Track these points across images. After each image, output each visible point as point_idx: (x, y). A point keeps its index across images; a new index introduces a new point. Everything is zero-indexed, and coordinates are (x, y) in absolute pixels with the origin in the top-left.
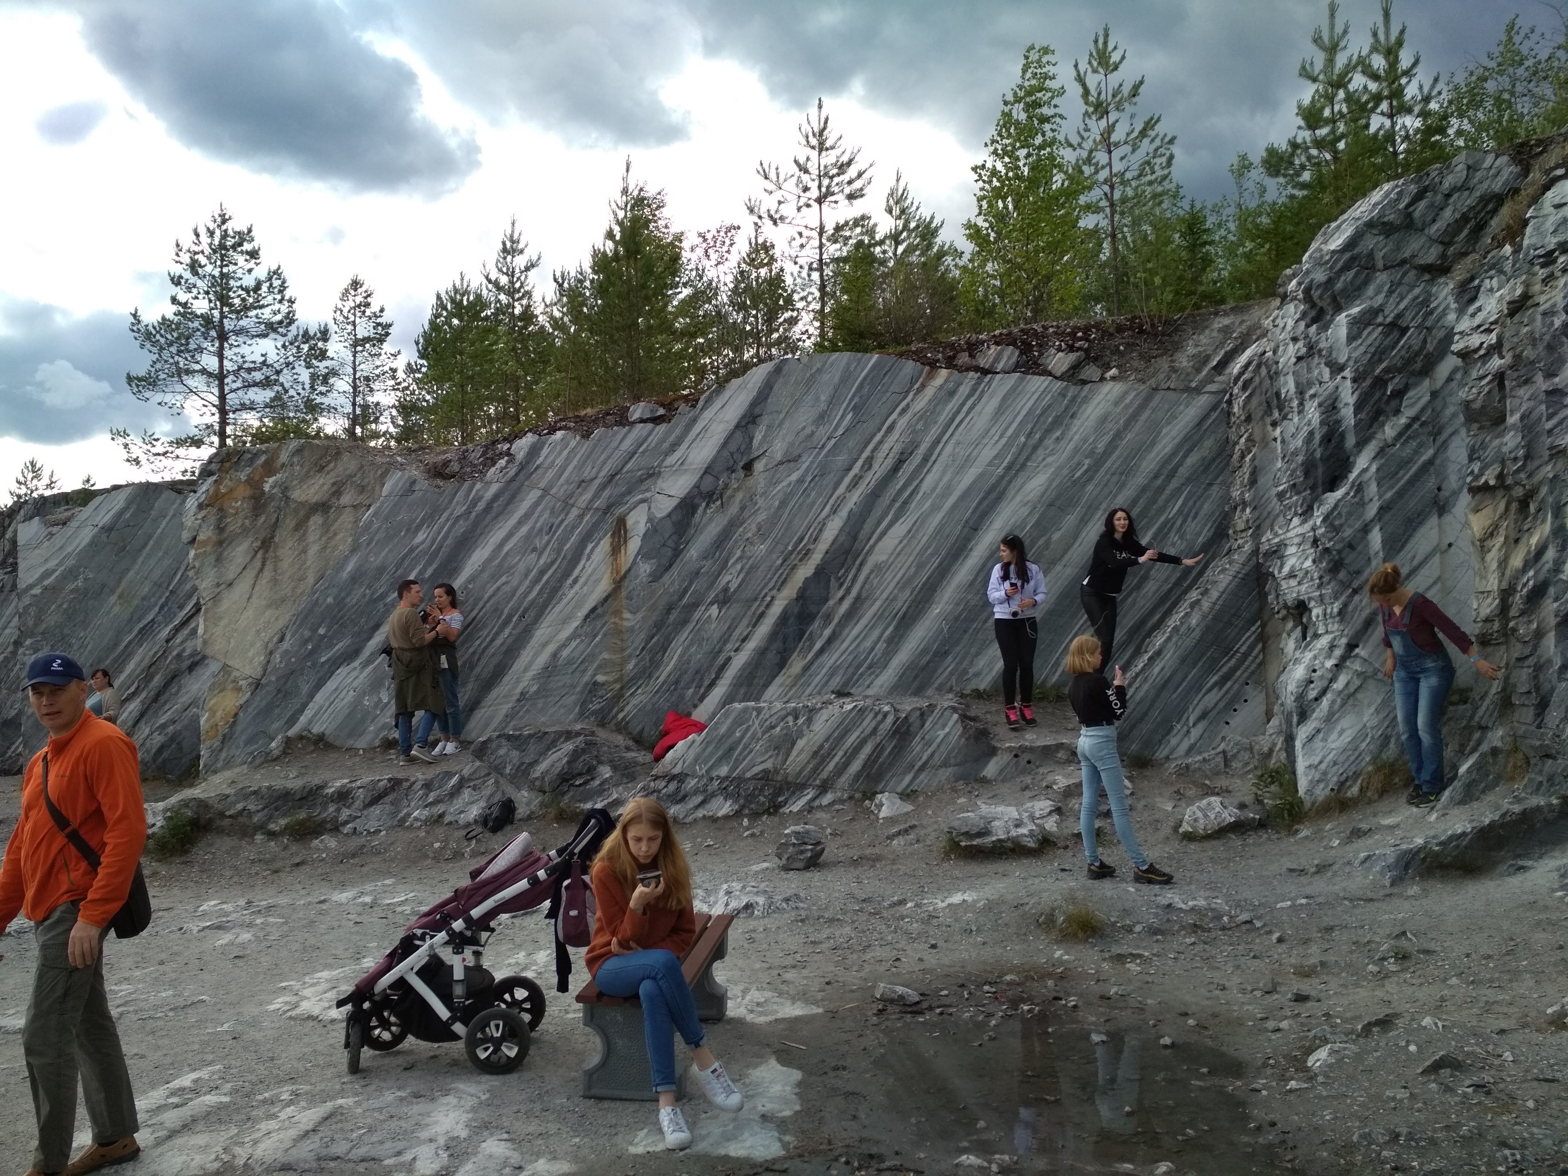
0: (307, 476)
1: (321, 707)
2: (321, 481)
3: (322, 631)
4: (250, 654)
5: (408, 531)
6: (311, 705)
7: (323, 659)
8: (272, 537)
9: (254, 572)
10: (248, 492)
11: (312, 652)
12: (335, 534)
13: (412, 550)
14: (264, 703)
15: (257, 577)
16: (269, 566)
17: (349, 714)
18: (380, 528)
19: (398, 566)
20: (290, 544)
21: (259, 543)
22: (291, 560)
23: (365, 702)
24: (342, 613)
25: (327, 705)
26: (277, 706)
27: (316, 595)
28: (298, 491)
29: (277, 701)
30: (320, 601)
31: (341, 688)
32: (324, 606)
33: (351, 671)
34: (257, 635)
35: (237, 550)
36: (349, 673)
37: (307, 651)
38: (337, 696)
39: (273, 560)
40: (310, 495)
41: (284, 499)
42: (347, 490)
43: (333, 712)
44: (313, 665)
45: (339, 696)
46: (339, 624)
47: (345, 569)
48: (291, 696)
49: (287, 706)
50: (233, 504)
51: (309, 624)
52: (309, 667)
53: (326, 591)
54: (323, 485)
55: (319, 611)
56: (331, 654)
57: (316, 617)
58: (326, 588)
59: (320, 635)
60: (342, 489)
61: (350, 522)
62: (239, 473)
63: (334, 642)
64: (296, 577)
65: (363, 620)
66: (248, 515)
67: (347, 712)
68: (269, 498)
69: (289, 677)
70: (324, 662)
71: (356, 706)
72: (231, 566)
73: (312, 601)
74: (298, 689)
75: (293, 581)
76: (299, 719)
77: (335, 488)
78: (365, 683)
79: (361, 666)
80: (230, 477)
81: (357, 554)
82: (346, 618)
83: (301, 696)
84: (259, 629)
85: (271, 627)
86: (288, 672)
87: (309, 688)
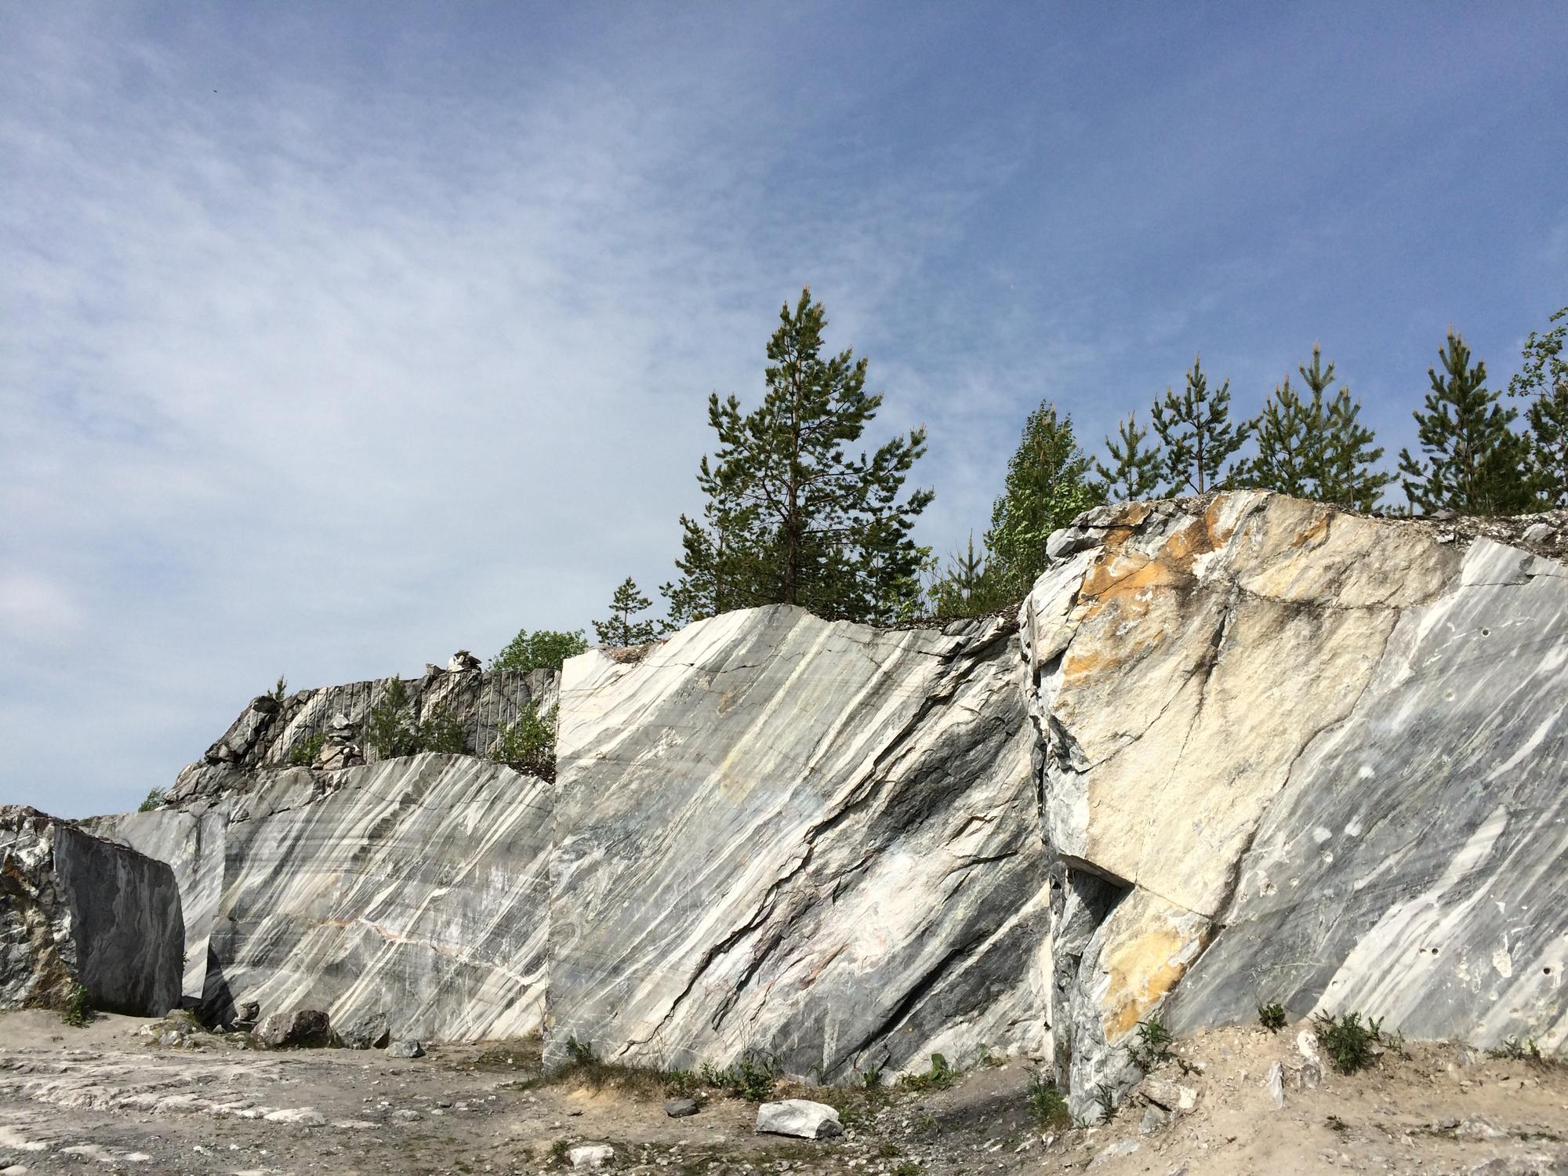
0: (1277, 552)
1: (1364, 980)
2: (1303, 562)
3: (1352, 829)
4: (1184, 868)
5: (1525, 647)
6: (1339, 975)
7: (1359, 885)
8: (1215, 656)
9: (1185, 716)
10: (1165, 577)
11: (1335, 868)
12: (1334, 655)
13: (1536, 684)
14: (1235, 965)
15: (1190, 726)
16: (1212, 706)
17: (1430, 996)
18: (1465, 641)
19: (1509, 712)
20: (1251, 669)
21: (1191, 665)
22: (1253, 697)
23: (1461, 975)
24: (1394, 796)
25: (1376, 975)
26: (1265, 972)
27: (1336, 762)
28: (1260, 577)
29: (1264, 961)
30: (1344, 773)
31: (1403, 944)
32: (1354, 782)
33: (1421, 911)
34: (1197, 832)
35: (1150, 675)
36: (1417, 914)
37: (1325, 867)
38: (1397, 960)
39: (1220, 696)
40: (1283, 585)
41: (1236, 589)
42: (1353, 580)
43: (1392, 990)
44: (1337, 895)
45: (1402, 960)
46: (1390, 817)
47: (1396, 715)
48: (1294, 954)
49: (1288, 973)
50: (1138, 597)
51: (1325, 816)
52: (1330, 898)
53: (1357, 754)
54: (1307, 568)
55: (1344, 792)
56: (1374, 875)
57: (1339, 802)
58: (1356, 750)
59: (1350, 838)
60: (1344, 577)
61: (1362, 634)
62: (1143, 545)
63: (1382, 853)
64: (1264, 729)
65: (1440, 813)
66: (1169, 615)
67: (1422, 993)
68: (1207, 588)
69: (1287, 917)
70: (1361, 890)
71: (1442, 982)
72: (1139, 704)
73: (1328, 771)
74: (1309, 941)
75: (1258, 735)
76: (1316, 1000)
77: (1330, 575)
78: (1457, 937)
79: (1443, 902)
80: (1127, 552)
81: (1418, 689)
82: (1402, 807)
83: (1316, 955)
84: (1200, 821)
85: (1221, 821)
86: (1285, 906)
87: (1331, 939)
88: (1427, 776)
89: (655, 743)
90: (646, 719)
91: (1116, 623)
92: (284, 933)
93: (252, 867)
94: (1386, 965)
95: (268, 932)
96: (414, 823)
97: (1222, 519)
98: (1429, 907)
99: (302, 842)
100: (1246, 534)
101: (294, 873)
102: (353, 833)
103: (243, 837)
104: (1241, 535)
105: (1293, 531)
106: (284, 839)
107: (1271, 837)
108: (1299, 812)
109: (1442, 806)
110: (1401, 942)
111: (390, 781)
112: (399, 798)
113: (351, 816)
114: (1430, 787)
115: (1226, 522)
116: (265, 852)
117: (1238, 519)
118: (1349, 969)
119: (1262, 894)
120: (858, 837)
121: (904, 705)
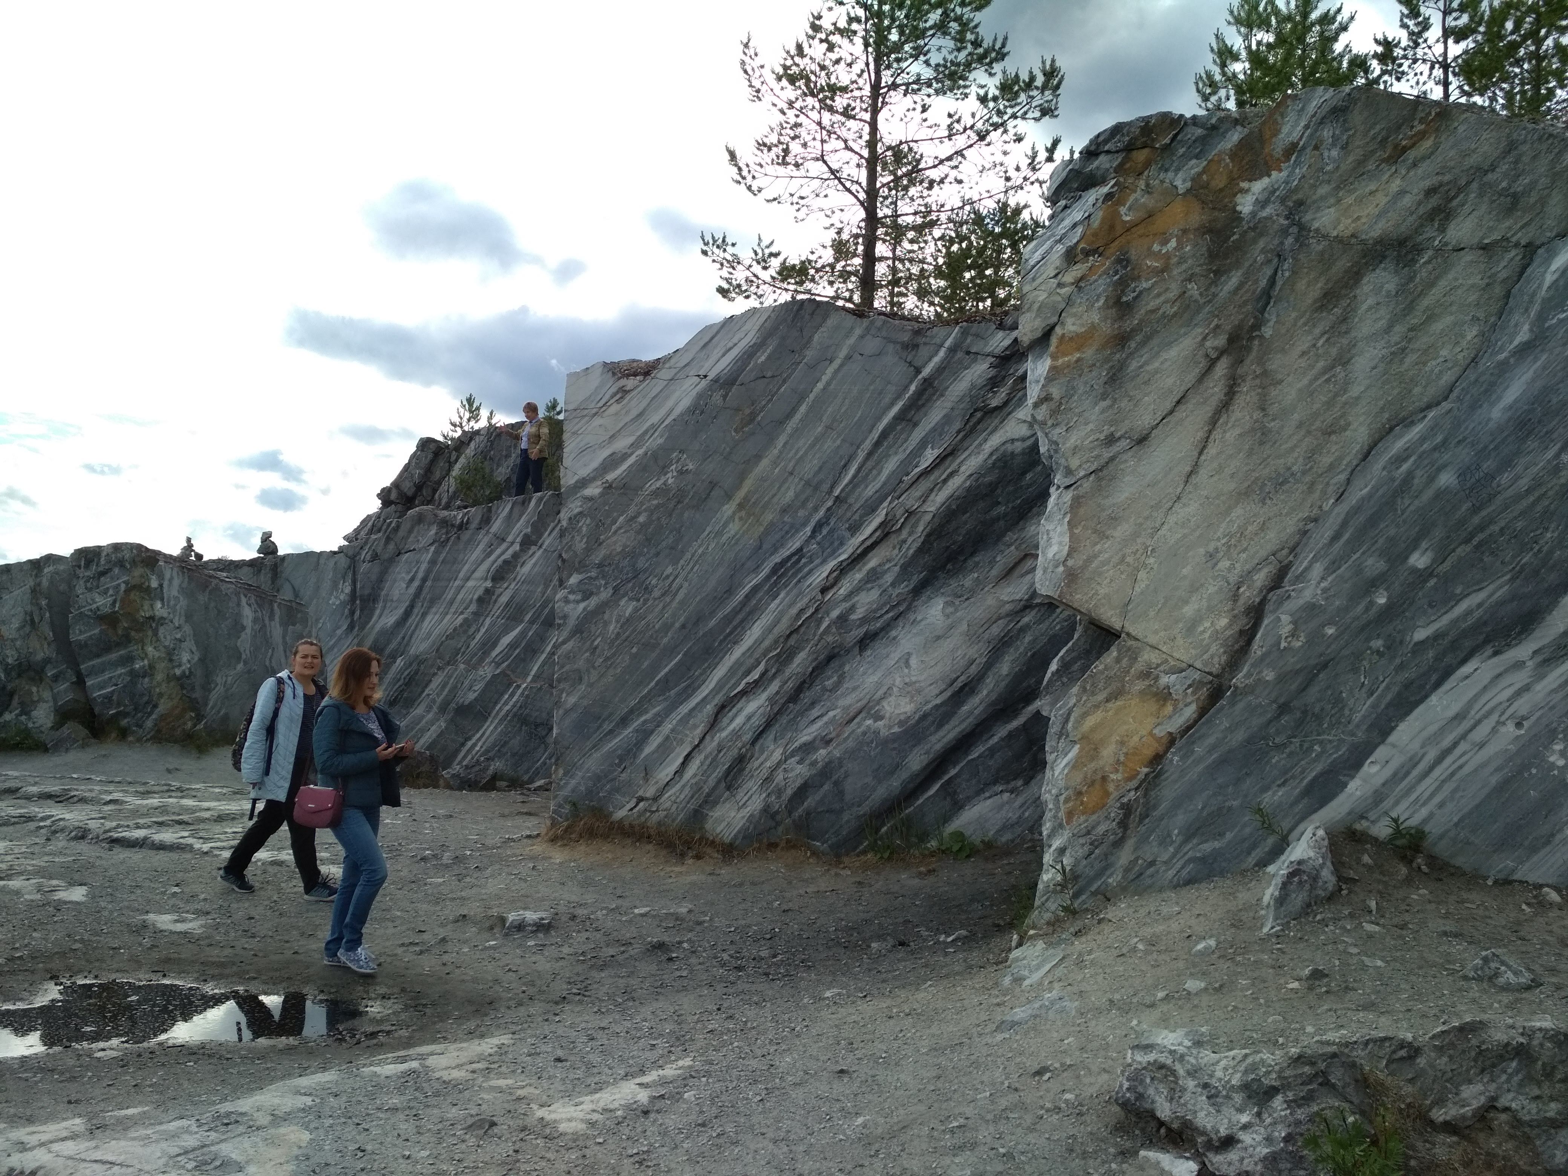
0: (1359, 171)
1: (1413, 762)
2: (1396, 185)
3: (1419, 560)
4: (1189, 610)
6: (1381, 752)
7: (1420, 635)
8: (1257, 326)
9: (1207, 411)
10: (1197, 217)
11: (1388, 613)
12: (1431, 318)
14: (1240, 736)
15: (1213, 422)
16: (1246, 396)
17: (1504, 785)
20: (1303, 343)
21: (1221, 341)
22: (1305, 381)
23: (1552, 759)
24: (1484, 513)
25: (1432, 754)
26: (1280, 747)
27: (1405, 467)
28: (1332, 210)
29: (1278, 733)
30: (1416, 481)
31: (1474, 714)
32: (1429, 493)
33: (1506, 671)
34: (1209, 564)
35: (1164, 355)
36: (1499, 675)
37: (1374, 610)
38: (1463, 737)
39: (1258, 381)
40: (1363, 220)
41: (1294, 230)
42: (1467, 208)
43: (1452, 774)
44: (1388, 648)
45: (1471, 736)
46: (1475, 542)
47: (1499, 398)
48: (1320, 725)
49: (1310, 749)
50: (1156, 247)
51: (1381, 541)
52: (1378, 652)
53: (1436, 455)
54: (1402, 193)
55: (1412, 508)
56: (1445, 620)
57: (1404, 522)
58: (1435, 449)
59: (1414, 570)
60: (1455, 203)
61: (1473, 286)
62: (1170, 175)
63: (1458, 591)
64: (1318, 424)
65: (1549, 535)
66: (1197, 270)
67: (1494, 780)
68: (1254, 229)
69: (1317, 675)
70: (1422, 642)
71: (1525, 767)
72: (1146, 395)
73: (1393, 480)
74: (1342, 709)
75: (1309, 432)
76: (1345, 785)
77: (1434, 201)
78: (1552, 708)
79: (1539, 658)
80: (1147, 185)
81: (1536, 359)
82: (1495, 528)
83: (1350, 727)
84: (1217, 550)
85: (1246, 549)
86: (1313, 662)
87: (1374, 706)
88: (1537, 483)
89: (664, 470)
90: (656, 441)
91: (1122, 284)
92: (416, 673)
93: (384, 607)
94: (1447, 742)
95: (401, 672)
96: (535, 565)
97: (1285, 130)
98: (1519, 665)
99: (429, 583)
100: (1316, 148)
101: (424, 615)
102: (478, 574)
103: (374, 577)
104: (1308, 150)
105: (1384, 141)
106: (412, 580)
107: (1306, 569)
108: (1346, 536)
109: (1553, 526)
110: (1473, 712)
111: (510, 520)
112: (519, 540)
113: (474, 557)
114: (1539, 499)
115: (1289, 134)
116: (396, 593)
117: (1307, 127)
118: (1394, 746)
119: (1283, 645)
120: (889, 578)
121: (947, 419)
